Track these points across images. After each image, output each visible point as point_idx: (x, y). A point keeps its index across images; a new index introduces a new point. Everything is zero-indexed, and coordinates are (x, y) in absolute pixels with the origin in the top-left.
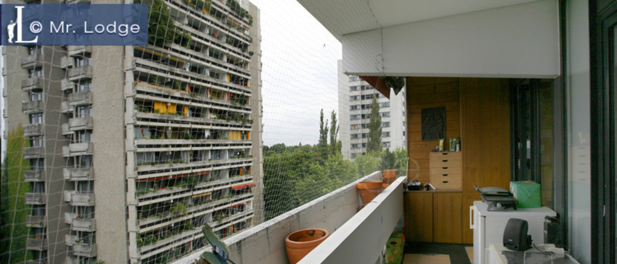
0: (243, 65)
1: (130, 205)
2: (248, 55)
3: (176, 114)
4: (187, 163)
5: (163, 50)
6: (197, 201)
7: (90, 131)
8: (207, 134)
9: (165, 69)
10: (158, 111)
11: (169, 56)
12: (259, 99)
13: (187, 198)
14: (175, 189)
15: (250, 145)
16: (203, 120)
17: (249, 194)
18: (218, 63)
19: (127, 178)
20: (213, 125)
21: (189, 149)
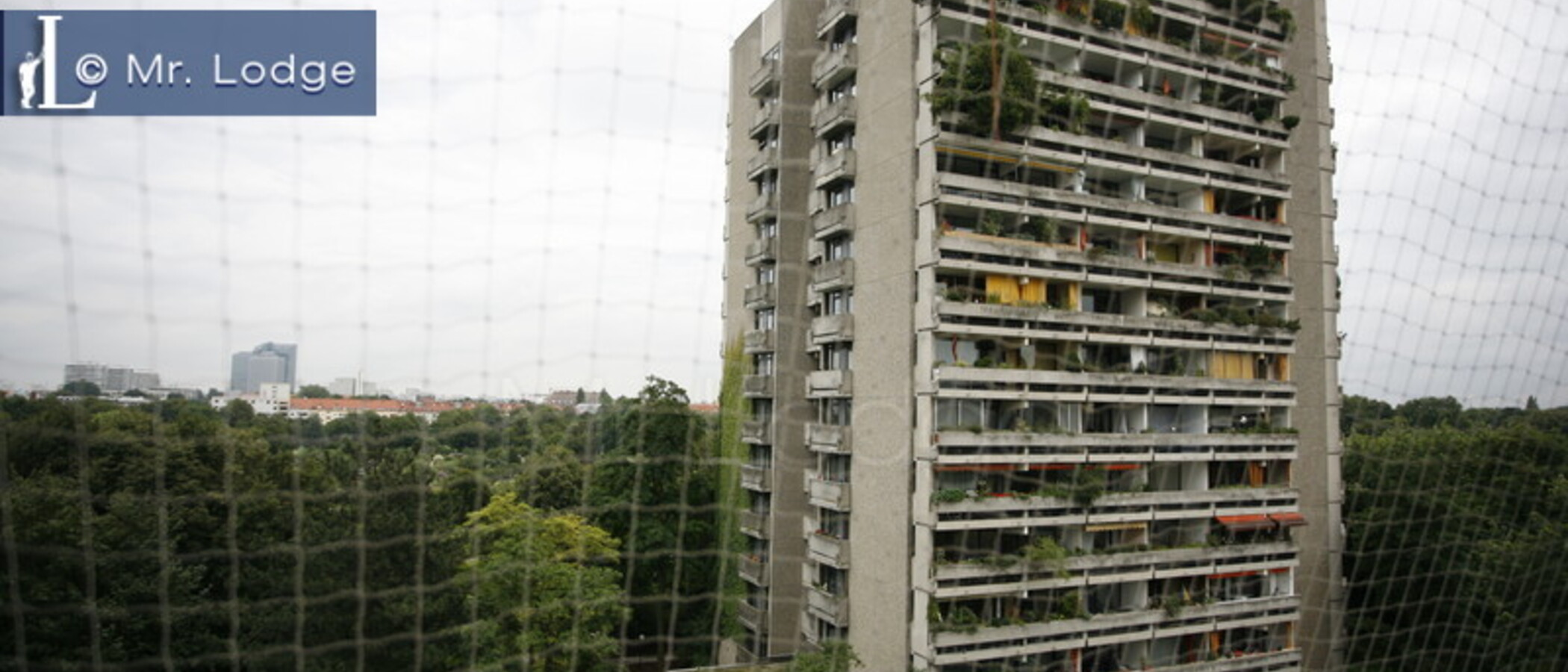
0: (1262, 161)
1: (918, 523)
2: (1280, 129)
3: (1044, 305)
4: (1071, 435)
5: (1012, 147)
6: (1103, 541)
7: (848, 345)
8: (1138, 358)
9: (1016, 193)
10: (995, 300)
11: (1026, 159)
12: (1326, 257)
13: (1073, 529)
14: (1038, 502)
15: (1289, 395)
16: (1125, 320)
17: (1281, 548)
18: (1174, 162)
19: (915, 459)
20: (1158, 333)
21: (1080, 397)
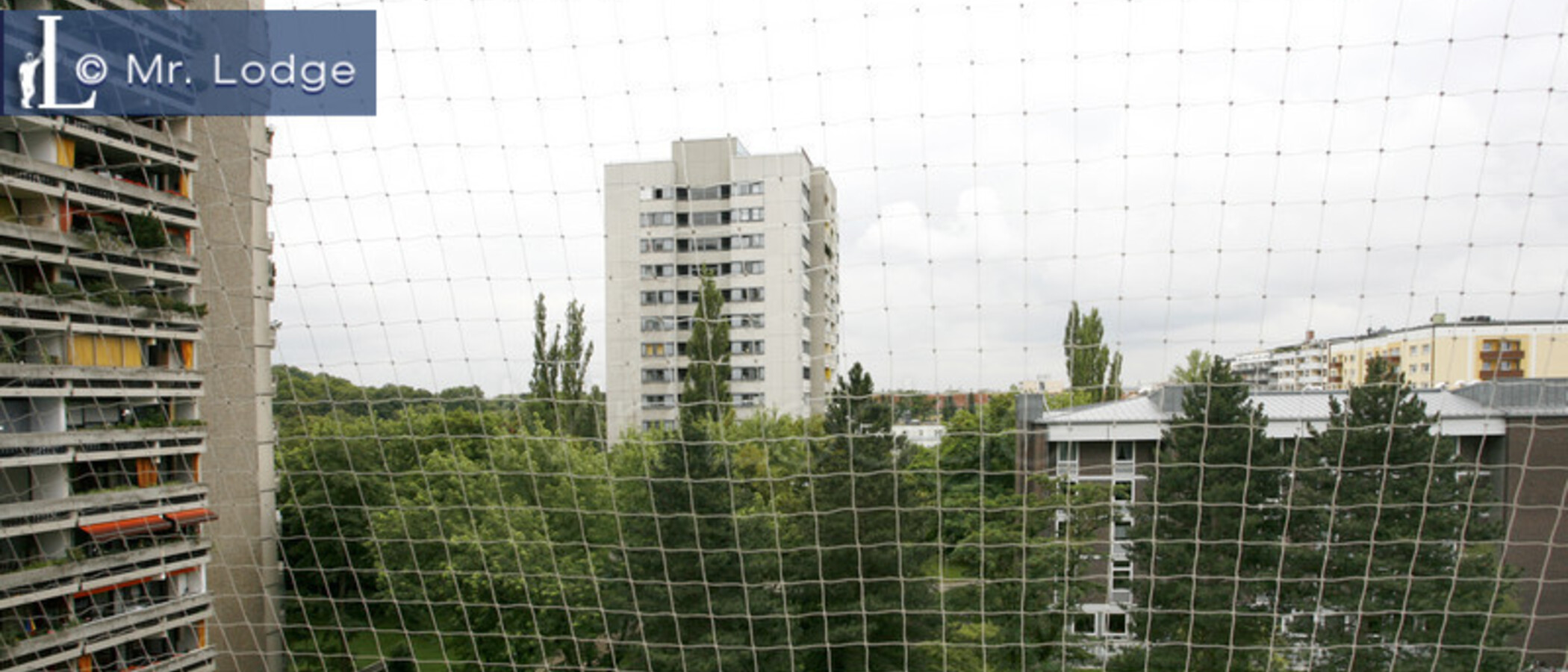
0: (166, 125)
15: (196, 385)
17: (184, 547)
